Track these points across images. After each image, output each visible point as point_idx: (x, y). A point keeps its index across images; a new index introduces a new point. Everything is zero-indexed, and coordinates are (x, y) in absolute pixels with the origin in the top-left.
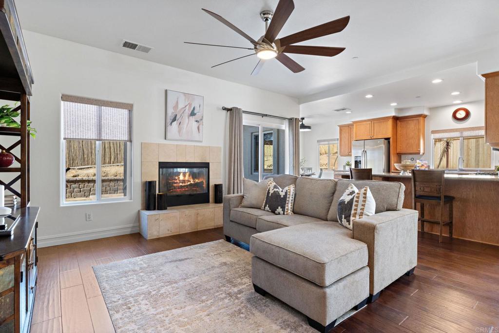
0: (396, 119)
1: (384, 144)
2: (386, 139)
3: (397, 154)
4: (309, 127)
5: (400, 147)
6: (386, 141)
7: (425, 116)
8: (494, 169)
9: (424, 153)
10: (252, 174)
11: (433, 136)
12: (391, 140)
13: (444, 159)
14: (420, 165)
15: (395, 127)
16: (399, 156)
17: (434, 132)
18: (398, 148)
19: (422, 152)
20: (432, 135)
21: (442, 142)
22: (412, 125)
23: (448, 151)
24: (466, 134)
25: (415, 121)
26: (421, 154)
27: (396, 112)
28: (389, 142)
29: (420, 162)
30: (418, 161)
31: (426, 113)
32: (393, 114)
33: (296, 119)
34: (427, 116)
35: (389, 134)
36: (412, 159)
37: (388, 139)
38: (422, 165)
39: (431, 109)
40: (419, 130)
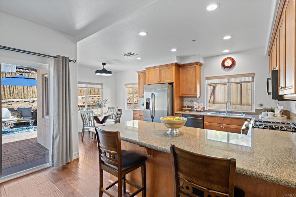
0: (178, 66)
1: (168, 88)
2: (170, 84)
3: (180, 96)
4: (109, 72)
5: (182, 90)
6: (170, 86)
7: (201, 65)
8: (255, 112)
9: (200, 97)
10: (43, 117)
11: (207, 82)
12: (174, 84)
13: (212, 97)
14: (197, 107)
15: (178, 73)
16: (182, 98)
17: (207, 78)
18: (181, 91)
19: (198, 95)
20: (206, 80)
21: (211, 86)
22: (191, 71)
23: (214, 92)
24: (232, 80)
25: (193, 68)
26: (198, 97)
27: (177, 59)
28: (173, 86)
29: (197, 104)
30: (195, 103)
31: (202, 61)
32: (175, 61)
33: (63, 58)
34: (202, 64)
35: (172, 80)
36: (192, 101)
37: (172, 84)
38: (199, 107)
39: (205, 58)
40: (196, 76)
